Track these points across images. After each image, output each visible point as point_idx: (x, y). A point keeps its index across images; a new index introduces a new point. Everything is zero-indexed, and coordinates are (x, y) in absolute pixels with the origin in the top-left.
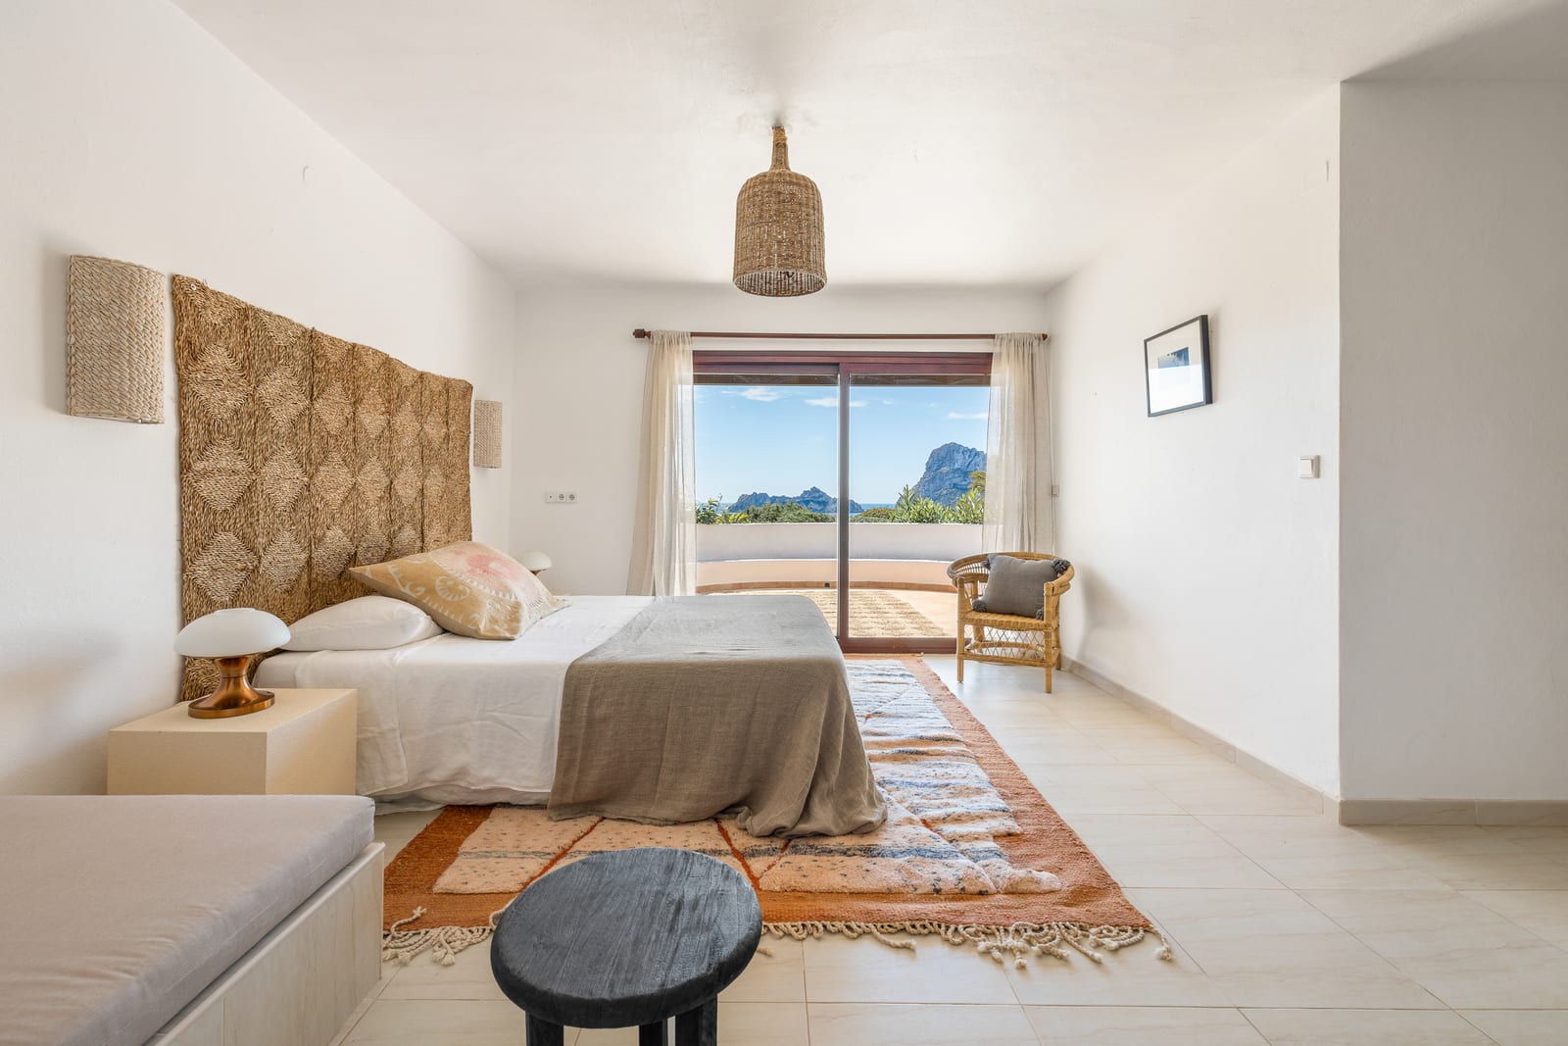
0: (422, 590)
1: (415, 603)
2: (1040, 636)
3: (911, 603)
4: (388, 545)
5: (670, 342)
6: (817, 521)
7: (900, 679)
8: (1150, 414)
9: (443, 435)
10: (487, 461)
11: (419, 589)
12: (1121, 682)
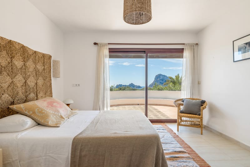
0: (31, 112)
1: (29, 116)
2: (199, 120)
3: (158, 109)
4: (25, 98)
5: (103, 46)
6: (133, 90)
7: (163, 131)
8: (234, 61)
9: (43, 69)
10: (56, 76)
11: (30, 112)
12: (221, 132)
